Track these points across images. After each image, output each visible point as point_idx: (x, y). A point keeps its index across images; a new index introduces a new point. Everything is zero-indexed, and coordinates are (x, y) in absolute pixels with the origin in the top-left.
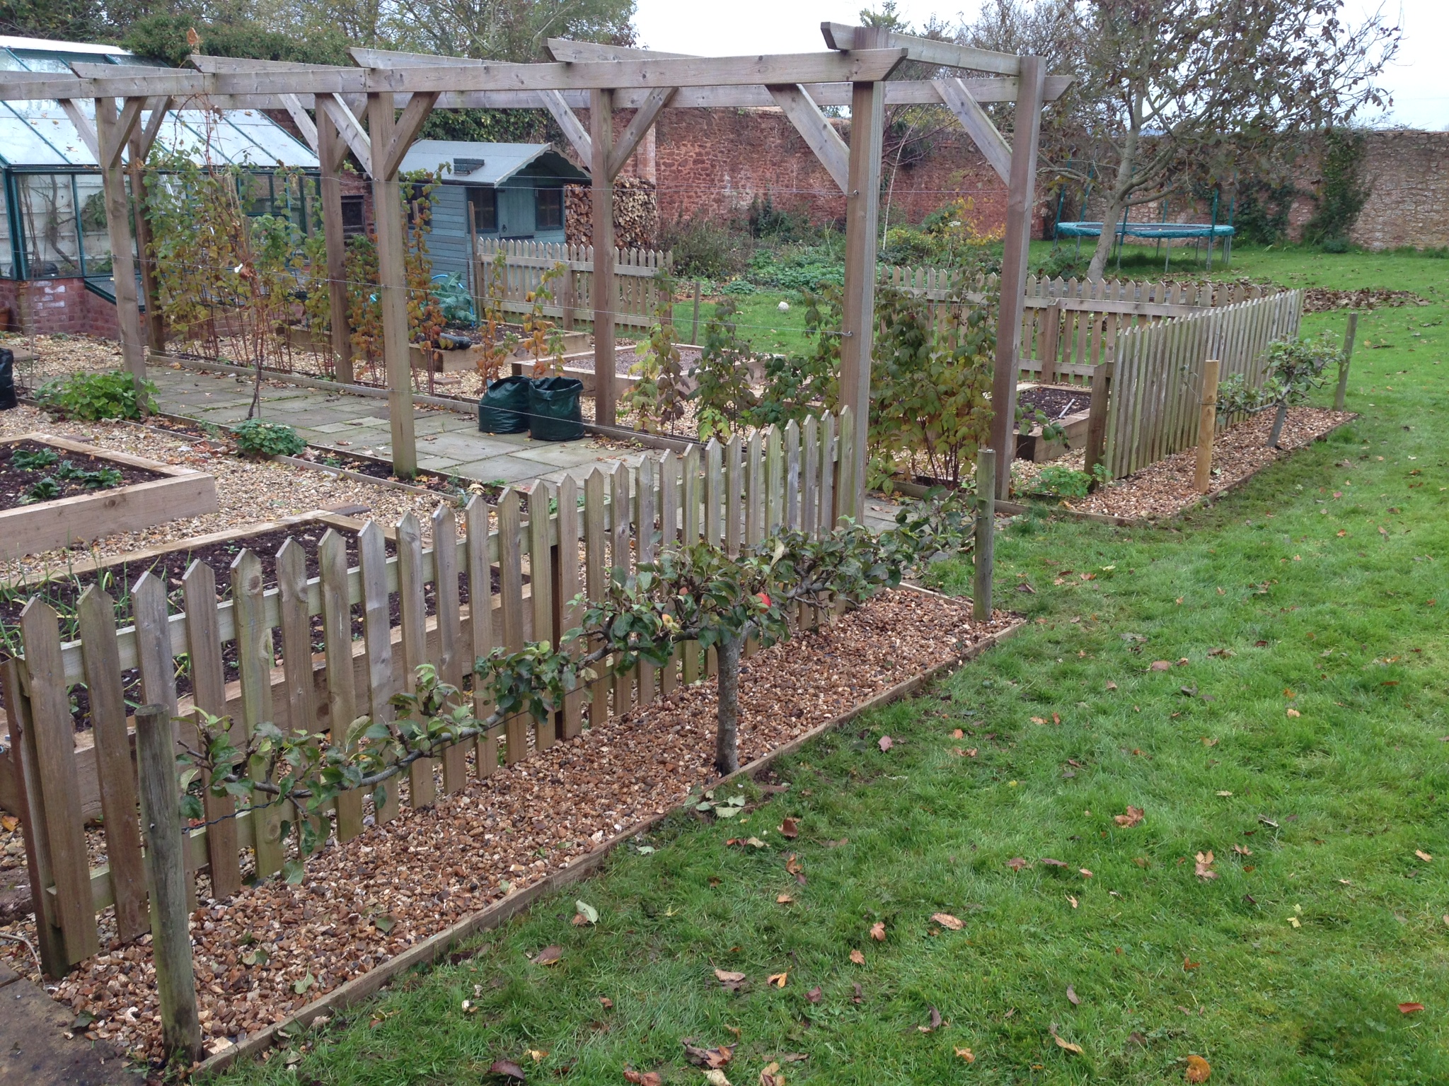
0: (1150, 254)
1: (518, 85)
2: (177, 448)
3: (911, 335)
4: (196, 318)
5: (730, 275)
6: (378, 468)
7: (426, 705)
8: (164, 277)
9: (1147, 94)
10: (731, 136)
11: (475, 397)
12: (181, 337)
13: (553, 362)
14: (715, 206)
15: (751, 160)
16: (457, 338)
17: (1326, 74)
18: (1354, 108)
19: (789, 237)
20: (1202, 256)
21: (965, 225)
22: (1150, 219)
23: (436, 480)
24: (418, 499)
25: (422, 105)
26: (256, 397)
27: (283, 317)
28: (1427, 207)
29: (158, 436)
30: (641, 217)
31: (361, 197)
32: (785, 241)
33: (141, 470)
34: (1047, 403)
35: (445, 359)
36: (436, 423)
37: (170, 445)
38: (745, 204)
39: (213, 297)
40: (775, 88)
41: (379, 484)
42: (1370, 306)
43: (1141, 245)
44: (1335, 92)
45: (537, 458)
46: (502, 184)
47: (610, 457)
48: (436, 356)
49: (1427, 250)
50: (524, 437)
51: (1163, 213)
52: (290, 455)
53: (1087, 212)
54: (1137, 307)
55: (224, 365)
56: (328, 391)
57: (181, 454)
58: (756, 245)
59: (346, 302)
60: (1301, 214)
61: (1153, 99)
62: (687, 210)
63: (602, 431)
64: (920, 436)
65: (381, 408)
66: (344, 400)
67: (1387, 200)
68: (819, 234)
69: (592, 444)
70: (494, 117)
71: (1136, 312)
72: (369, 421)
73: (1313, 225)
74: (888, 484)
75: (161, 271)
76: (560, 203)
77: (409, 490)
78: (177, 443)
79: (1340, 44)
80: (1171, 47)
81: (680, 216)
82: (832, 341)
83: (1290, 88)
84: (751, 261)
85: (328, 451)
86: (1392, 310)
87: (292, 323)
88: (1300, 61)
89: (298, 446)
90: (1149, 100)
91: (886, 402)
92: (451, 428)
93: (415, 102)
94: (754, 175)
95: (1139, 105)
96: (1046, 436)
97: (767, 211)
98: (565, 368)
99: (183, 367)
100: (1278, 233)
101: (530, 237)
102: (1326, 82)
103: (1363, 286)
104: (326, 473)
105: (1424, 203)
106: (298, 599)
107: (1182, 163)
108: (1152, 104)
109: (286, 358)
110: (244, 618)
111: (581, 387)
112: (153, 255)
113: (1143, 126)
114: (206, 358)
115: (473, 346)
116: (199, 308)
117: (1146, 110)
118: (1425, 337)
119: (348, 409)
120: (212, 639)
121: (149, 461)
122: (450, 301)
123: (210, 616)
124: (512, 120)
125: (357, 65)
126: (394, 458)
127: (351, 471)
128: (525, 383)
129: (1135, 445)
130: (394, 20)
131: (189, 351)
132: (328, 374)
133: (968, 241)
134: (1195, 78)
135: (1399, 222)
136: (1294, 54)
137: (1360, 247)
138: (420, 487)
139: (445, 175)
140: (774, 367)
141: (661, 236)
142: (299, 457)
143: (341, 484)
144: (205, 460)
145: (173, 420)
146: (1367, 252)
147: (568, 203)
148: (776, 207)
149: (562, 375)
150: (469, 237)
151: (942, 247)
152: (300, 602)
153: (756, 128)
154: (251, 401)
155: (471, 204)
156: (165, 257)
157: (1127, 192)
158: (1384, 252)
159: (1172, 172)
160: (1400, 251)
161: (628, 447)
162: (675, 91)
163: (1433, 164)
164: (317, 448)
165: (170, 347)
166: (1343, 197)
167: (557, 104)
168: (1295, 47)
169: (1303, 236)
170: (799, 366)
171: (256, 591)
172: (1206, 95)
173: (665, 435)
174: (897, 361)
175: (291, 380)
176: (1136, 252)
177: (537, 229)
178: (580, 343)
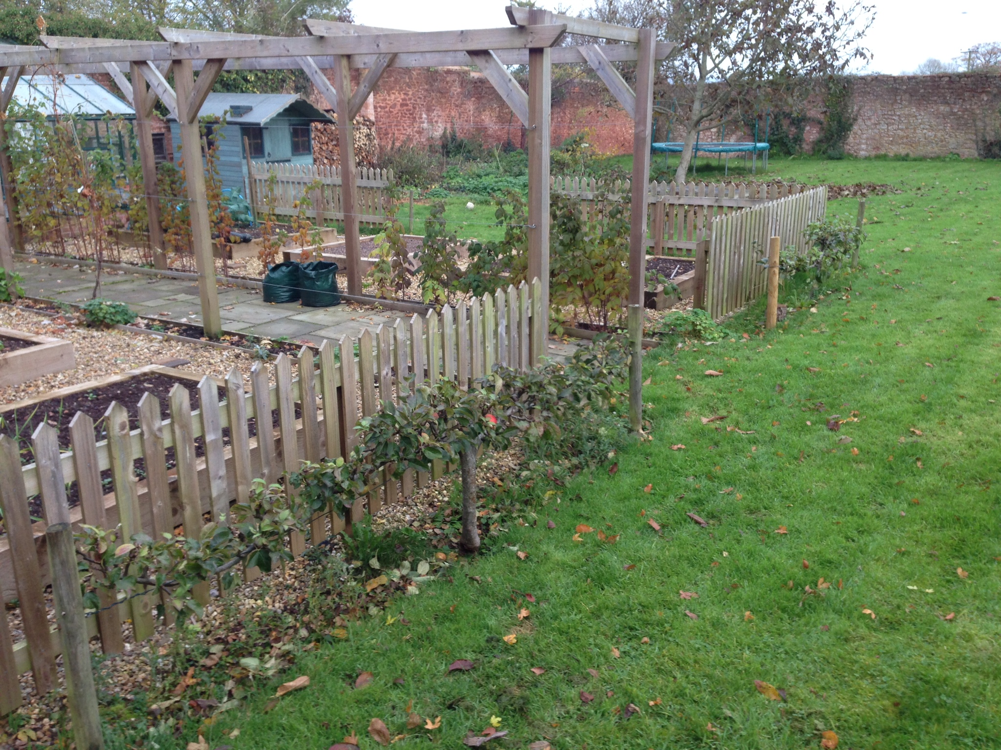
0: (714, 163)
1: (285, 53)
2: (40, 322)
3: (570, 225)
4: (47, 225)
5: (431, 184)
6: (193, 332)
7: (257, 511)
8: (22, 197)
9: (710, 54)
10: (426, 87)
11: (258, 277)
12: (37, 240)
13: (315, 250)
14: (417, 136)
15: (441, 104)
16: (241, 235)
17: (828, 38)
18: (847, 61)
19: (470, 157)
20: (748, 164)
21: (591, 146)
22: (712, 140)
23: (236, 338)
24: (225, 353)
25: (214, 68)
26: (98, 283)
27: (112, 223)
28: (895, 127)
29: (26, 314)
30: (365, 145)
31: (163, 134)
32: (467, 159)
33: (17, 340)
34: (662, 268)
35: (233, 250)
36: (232, 296)
37: (35, 320)
38: (438, 133)
39: (58, 208)
40: (473, 53)
41: (195, 343)
42: (863, 195)
43: (707, 158)
44: (835, 51)
45: (308, 320)
46: (266, 124)
47: (360, 317)
48: (228, 248)
49: (896, 156)
50: (297, 305)
51: (722, 135)
52: (126, 324)
53: (671, 136)
54: (717, 201)
55: (69, 259)
56: (150, 276)
57: (45, 327)
58: (448, 163)
59: (160, 210)
60: (811, 134)
61: (714, 57)
62: (398, 139)
63: (353, 299)
64: (581, 295)
65: (190, 287)
66: (163, 282)
67: (868, 123)
68: (491, 155)
69: (347, 308)
70: (256, 75)
71: (716, 204)
72: (182, 297)
73: (821, 141)
74: (560, 330)
75: (20, 192)
76: (308, 136)
77: (218, 346)
78: (40, 318)
79: (837, 19)
80: (724, 21)
81: (393, 143)
82: (515, 231)
83: (805, 49)
84: (445, 174)
85: (154, 320)
86: (877, 198)
87: (119, 227)
88: (810, 31)
89: (132, 317)
90: (712, 58)
91: (556, 272)
92: (243, 300)
93: (209, 66)
94: (443, 114)
95: (704, 61)
96: (665, 292)
97: (454, 138)
98: (324, 255)
99: (39, 262)
100: (797, 147)
101: (289, 161)
102: (829, 44)
103: (856, 181)
104: (154, 336)
105: (893, 124)
106: (156, 436)
107: (734, 101)
108: (714, 61)
109: (115, 253)
110: (116, 453)
111: (336, 268)
112: (13, 181)
113: (708, 76)
114: (55, 255)
115: (253, 240)
116: (49, 218)
117: (710, 65)
118: (904, 215)
119: (165, 288)
120: (93, 470)
121: (22, 332)
122: (234, 207)
123: (91, 453)
124: (270, 77)
125: (165, 40)
126: (205, 324)
127: (173, 334)
128: (296, 267)
129: (725, 296)
130: (179, 7)
131: (43, 250)
132: (148, 264)
133: (593, 157)
134: (742, 43)
135: (877, 137)
136: (807, 25)
137: (851, 155)
138: (225, 345)
139: (229, 118)
140: (474, 250)
141: (379, 158)
142: (133, 325)
143: (166, 344)
144: (63, 330)
145: (36, 301)
146: (856, 158)
147: (313, 136)
148: (460, 136)
149: (322, 260)
150: (244, 161)
151: (576, 162)
152: (157, 439)
153: (443, 80)
154: (94, 285)
155: (246, 138)
156: (23, 183)
157: (698, 122)
158: (867, 158)
159: (728, 107)
160: (878, 157)
161: (373, 309)
162: (395, 55)
163: (898, 98)
164: (146, 318)
165: (28, 247)
166: (839, 122)
167: (309, 66)
168: (807, 20)
169: (813, 149)
170: (492, 249)
171: (124, 432)
172: (749, 53)
173: (398, 300)
174: (562, 243)
175: (121, 269)
176: (705, 162)
177: (293, 155)
178: (330, 235)
